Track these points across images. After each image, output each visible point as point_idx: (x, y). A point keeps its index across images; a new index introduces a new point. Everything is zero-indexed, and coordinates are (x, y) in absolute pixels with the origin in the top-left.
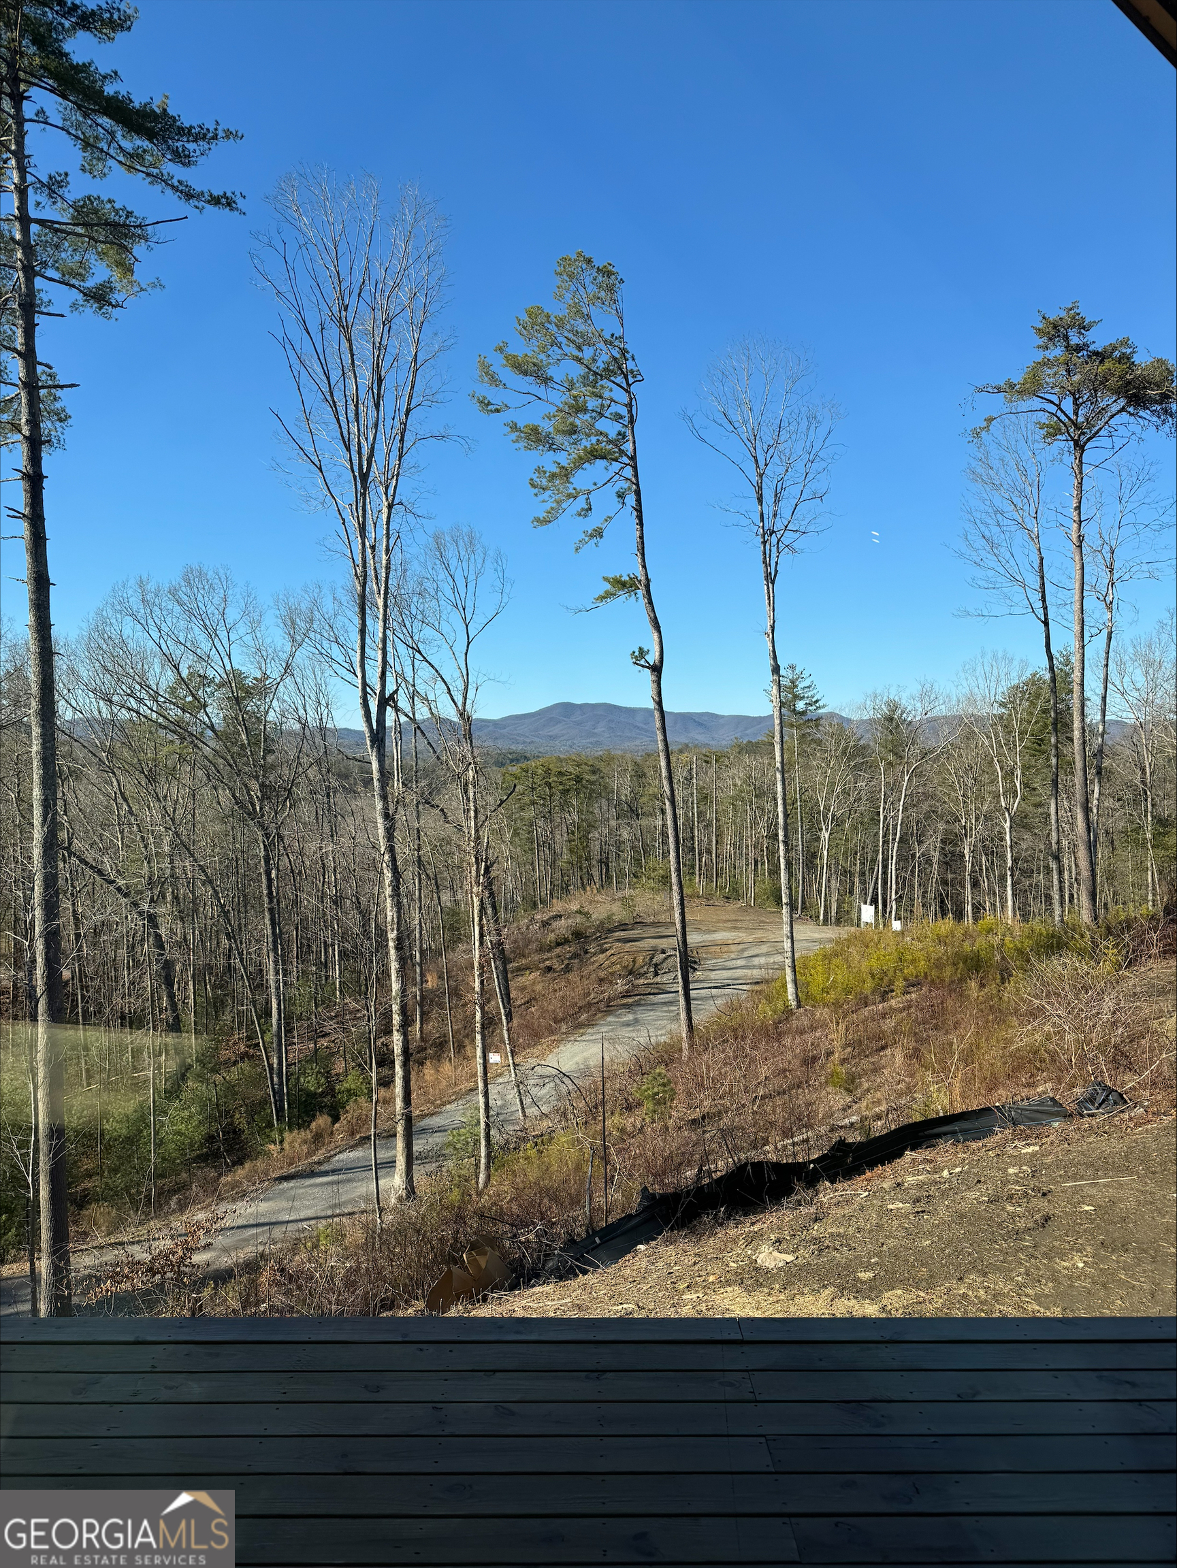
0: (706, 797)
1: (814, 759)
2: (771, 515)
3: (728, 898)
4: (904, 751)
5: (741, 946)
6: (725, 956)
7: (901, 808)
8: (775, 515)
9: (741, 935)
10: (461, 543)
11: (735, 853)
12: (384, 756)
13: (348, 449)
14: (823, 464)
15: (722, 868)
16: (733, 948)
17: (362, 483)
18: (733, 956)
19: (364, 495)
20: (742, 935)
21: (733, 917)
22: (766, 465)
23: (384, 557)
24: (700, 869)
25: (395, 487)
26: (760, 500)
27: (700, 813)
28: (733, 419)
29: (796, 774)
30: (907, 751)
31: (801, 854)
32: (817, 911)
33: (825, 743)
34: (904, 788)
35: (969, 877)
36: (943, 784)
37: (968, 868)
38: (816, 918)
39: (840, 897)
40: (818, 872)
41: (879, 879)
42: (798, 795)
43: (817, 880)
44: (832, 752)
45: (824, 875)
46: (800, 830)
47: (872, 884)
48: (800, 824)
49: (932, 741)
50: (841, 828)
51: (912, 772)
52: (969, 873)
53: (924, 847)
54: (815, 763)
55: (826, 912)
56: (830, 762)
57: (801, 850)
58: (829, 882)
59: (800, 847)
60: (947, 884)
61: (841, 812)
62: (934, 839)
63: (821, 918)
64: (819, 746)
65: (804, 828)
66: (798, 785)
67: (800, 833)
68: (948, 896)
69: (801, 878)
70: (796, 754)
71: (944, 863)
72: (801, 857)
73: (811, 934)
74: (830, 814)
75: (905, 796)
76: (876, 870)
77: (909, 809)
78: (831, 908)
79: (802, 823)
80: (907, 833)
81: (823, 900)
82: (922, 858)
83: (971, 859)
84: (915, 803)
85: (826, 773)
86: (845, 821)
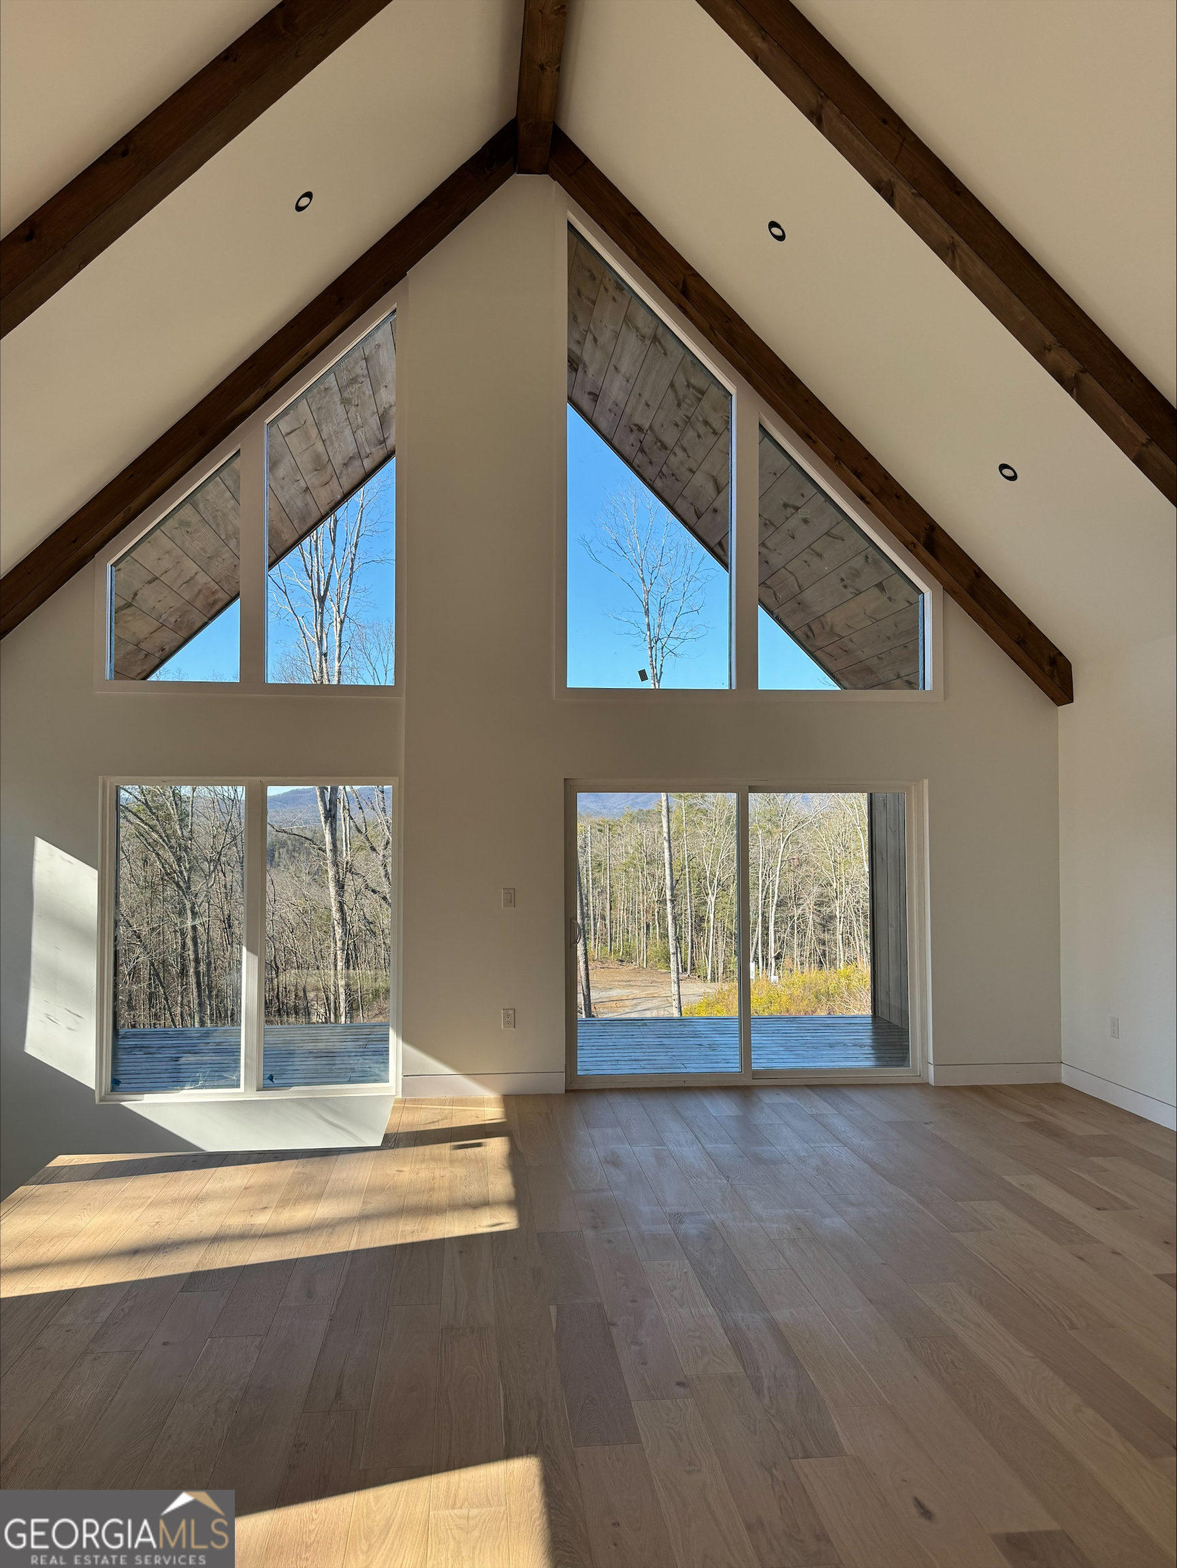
0: (600, 865)
1: (701, 828)
2: (656, 626)
3: (622, 961)
4: (780, 820)
5: (635, 1001)
6: (620, 1010)
7: (778, 873)
8: (659, 626)
9: (634, 991)
10: (382, 637)
11: (628, 918)
12: (335, 829)
13: (311, 578)
14: (699, 584)
15: (616, 932)
16: (627, 1003)
17: (320, 604)
18: (627, 1010)
19: (322, 613)
20: (636, 992)
21: (627, 978)
22: (651, 584)
23: (337, 664)
24: (595, 934)
25: (346, 606)
26: (647, 612)
27: (594, 880)
28: (623, 545)
29: (685, 841)
30: (782, 820)
31: (689, 918)
32: (704, 971)
33: (710, 813)
34: (780, 854)
35: (841, 936)
36: (816, 851)
37: (840, 928)
38: (704, 977)
39: (726, 958)
40: (706, 935)
41: (760, 940)
42: (686, 862)
43: (705, 942)
44: (717, 821)
45: (711, 937)
46: (688, 894)
47: (754, 945)
48: (688, 889)
49: (806, 811)
50: (726, 892)
51: (788, 839)
52: (841, 932)
53: (801, 909)
54: (701, 832)
55: (713, 972)
56: (715, 831)
57: (689, 913)
58: (716, 943)
59: (689, 910)
60: (824, 944)
61: (726, 877)
62: (809, 902)
63: (709, 977)
64: (705, 815)
65: (693, 893)
66: (686, 852)
67: (688, 898)
68: (824, 955)
69: (689, 941)
70: (684, 823)
71: (820, 924)
72: (690, 921)
73: (699, 990)
74: (716, 879)
75: (782, 862)
76: (757, 931)
77: (787, 874)
78: (717, 968)
79: (690, 888)
80: (786, 897)
81: (710, 960)
82: (801, 920)
83: (842, 919)
84: (792, 868)
85: (711, 841)
86: (730, 885)
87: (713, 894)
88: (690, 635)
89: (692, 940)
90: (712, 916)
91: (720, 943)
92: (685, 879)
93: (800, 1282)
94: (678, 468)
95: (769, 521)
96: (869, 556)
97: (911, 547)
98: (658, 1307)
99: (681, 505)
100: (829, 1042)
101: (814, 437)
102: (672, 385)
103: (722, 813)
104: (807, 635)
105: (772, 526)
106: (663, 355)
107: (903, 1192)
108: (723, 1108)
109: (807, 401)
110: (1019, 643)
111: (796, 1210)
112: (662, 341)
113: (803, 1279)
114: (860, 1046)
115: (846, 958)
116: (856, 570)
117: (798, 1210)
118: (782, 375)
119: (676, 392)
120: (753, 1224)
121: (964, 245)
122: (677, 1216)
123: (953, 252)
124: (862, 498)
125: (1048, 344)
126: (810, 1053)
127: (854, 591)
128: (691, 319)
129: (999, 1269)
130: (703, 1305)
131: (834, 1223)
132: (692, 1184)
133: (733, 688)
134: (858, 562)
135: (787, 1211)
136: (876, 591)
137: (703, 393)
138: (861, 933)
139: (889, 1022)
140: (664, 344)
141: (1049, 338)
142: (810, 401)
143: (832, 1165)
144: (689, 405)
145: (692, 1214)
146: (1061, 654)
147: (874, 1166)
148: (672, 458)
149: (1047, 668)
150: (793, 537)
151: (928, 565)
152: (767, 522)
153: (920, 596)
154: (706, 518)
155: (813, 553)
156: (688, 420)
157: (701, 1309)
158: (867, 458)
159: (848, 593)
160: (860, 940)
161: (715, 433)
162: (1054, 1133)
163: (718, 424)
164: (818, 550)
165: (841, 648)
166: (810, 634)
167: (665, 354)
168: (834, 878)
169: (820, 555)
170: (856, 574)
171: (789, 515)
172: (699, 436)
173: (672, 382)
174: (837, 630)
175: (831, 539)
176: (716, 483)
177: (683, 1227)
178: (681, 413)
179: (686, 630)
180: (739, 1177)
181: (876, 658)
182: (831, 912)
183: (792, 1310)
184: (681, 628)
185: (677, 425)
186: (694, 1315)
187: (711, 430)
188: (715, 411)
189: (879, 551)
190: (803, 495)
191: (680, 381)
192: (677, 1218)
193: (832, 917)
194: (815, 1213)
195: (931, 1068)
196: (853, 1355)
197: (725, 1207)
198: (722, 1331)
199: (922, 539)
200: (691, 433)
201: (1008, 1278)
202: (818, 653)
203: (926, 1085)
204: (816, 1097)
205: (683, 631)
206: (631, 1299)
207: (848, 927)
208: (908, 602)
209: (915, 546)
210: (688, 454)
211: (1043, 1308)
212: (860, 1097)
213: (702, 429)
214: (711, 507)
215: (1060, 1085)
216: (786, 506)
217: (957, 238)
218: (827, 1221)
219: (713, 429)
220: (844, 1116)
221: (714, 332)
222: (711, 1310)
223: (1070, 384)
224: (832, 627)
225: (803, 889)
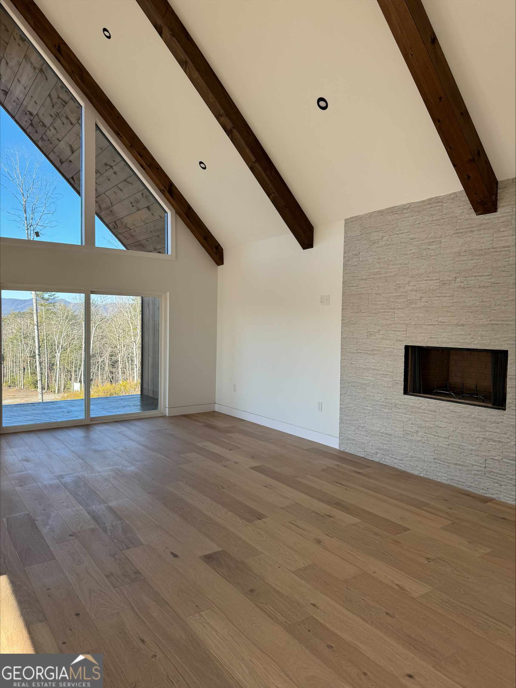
1: (53, 321)
3: (10, 386)
8: (33, 218)
9: (17, 400)
11: (13, 365)
20: (19, 401)
21: (13, 394)
26: (25, 212)
29: (44, 327)
30: (94, 318)
31: (47, 364)
32: (54, 389)
33: (58, 314)
34: (93, 333)
35: (121, 369)
36: (110, 332)
37: (120, 366)
38: (54, 392)
39: (66, 382)
40: (55, 372)
41: (83, 373)
42: (45, 337)
43: (55, 375)
44: (61, 318)
45: (58, 373)
46: (46, 353)
47: (80, 375)
48: (46, 350)
49: (105, 314)
50: (66, 351)
51: (97, 326)
52: (121, 368)
53: (102, 358)
54: (53, 323)
55: (59, 390)
56: (60, 322)
57: (46, 362)
58: (60, 375)
59: (46, 360)
60: (113, 373)
61: (66, 344)
62: (106, 355)
63: (56, 392)
64: (55, 314)
65: (48, 352)
66: (45, 333)
67: (46, 354)
68: (113, 378)
69: (47, 375)
70: (44, 318)
71: (112, 365)
72: (47, 365)
73: (52, 397)
74: (61, 345)
75: (94, 337)
76: (81, 369)
77: (96, 343)
78: (61, 387)
79: (47, 350)
80: (96, 353)
81: (57, 383)
82: (102, 363)
83: (121, 362)
84: (98, 340)
85: (58, 327)
86: (68, 348)
87: (59, 352)
88: (48, 225)
89: (48, 375)
90: (58, 363)
91: (62, 375)
92: (44, 346)
93: (119, 491)
94: (51, 137)
95: (98, 170)
96: (144, 194)
97: (162, 191)
98: (57, 510)
99: (51, 156)
100: (123, 405)
101: (121, 134)
102: (50, 95)
103: (64, 314)
104: (114, 227)
105: (99, 173)
106: (45, 80)
107: (158, 454)
108: (78, 434)
109: (118, 117)
110: (204, 239)
111: (115, 467)
112: (45, 73)
113: (120, 490)
114: (137, 406)
115: (123, 379)
116: (138, 199)
117: (116, 466)
118: (107, 103)
119: (51, 99)
120: (96, 474)
121: (190, 63)
122: (60, 476)
123: (186, 65)
124: (142, 166)
125: (221, 114)
126: (115, 410)
127: (137, 208)
128: (62, 65)
129: (197, 474)
130: (77, 506)
131: (132, 468)
132: (66, 464)
133: (83, 244)
134: (139, 196)
135: (110, 467)
136: (146, 210)
137: (66, 103)
138: (130, 367)
139: (148, 396)
140: (46, 74)
141: (222, 112)
142: (119, 118)
143: (128, 448)
144: (58, 107)
145: (68, 474)
146: (219, 245)
147: (146, 447)
148: (48, 132)
149: (215, 250)
150: (109, 180)
151: (170, 201)
152: (97, 171)
153: (166, 214)
154: (65, 164)
155: (118, 189)
156: (57, 115)
157: (77, 508)
158: (144, 149)
159: (134, 209)
160: (129, 371)
161: (72, 124)
162: (213, 427)
163: (74, 120)
164: (121, 188)
165: (130, 234)
166: (116, 226)
167: (47, 79)
168: (118, 344)
169: (121, 190)
170: (137, 201)
171: (107, 169)
172: (63, 124)
173: (50, 94)
174: (128, 226)
175: (127, 183)
176: (72, 148)
177: (64, 480)
178: (54, 110)
179: (47, 222)
180: (88, 458)
181: (146, 240)
182: (117, 359)
183: (117, 502)
184: (43, 221)
185: (51, 116)
186: (74, 510)
187: (70, 122)
188: (72, 113)
189: (149, 191)
190: (114, 161)
191: (54, 94)
192: (60, 477)
193: (117, 361)
194: (123, 466)
195: (167, 409)
196: (143, 512)
197: (82, 470)
198: (87, 514)
199: (167, 189)
200: (59, 121)
201: (200, 476)
202: (119, 236)
203: (165, 416)
204: (120, 425)
205: (45, 222)
206: (43, 509)
207: (124, 366)
208: (160, 216)
209: (164, 192)
210: (57, 131)
211: (213, 484)
212: (138, 423)
213: (65, 121)
214: (69, 160)
215: (215, 412)
216: (106, 164)
217: (188, 59)
218: (128, 469)
219: (71, 122)
220: (132, 431)
221: (74, 74)
222: (81, 507)
223: (229, 133)
224: (126, 224)
225: (104, 349)
